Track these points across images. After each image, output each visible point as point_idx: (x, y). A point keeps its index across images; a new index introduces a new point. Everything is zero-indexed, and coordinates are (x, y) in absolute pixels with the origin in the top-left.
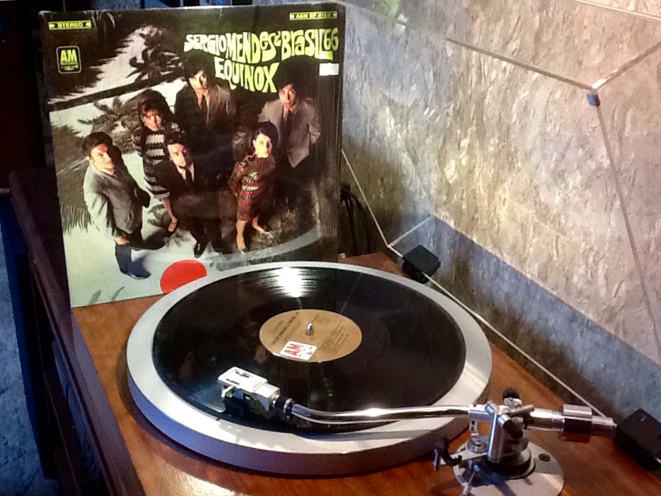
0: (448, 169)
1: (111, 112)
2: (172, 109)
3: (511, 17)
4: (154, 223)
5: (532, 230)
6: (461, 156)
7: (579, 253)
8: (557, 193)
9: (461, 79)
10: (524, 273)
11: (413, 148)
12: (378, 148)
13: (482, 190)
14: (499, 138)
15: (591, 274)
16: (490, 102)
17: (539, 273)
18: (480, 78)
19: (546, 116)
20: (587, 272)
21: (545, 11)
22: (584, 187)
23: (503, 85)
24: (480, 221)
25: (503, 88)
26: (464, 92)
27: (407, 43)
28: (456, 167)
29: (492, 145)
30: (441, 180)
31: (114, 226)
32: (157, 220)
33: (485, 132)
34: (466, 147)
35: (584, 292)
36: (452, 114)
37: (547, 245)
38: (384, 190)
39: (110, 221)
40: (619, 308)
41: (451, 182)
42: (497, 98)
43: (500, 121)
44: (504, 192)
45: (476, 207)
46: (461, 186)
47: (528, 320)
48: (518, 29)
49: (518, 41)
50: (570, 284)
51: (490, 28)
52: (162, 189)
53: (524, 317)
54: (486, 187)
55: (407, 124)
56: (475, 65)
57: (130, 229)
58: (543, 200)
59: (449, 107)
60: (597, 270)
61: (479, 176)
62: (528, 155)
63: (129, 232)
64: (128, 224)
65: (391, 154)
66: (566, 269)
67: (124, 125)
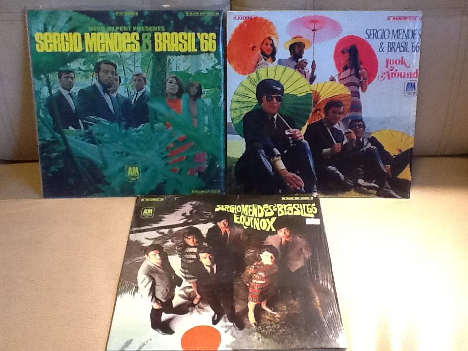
1: (166, 235)
4: (183, 297)
31: (154, 296)
32: (186, 296)
39: (151, 293)
52: (192, 277)
57: (165, 299)
63: (164, 301)
64: (163, 296)
67: (172, 241)
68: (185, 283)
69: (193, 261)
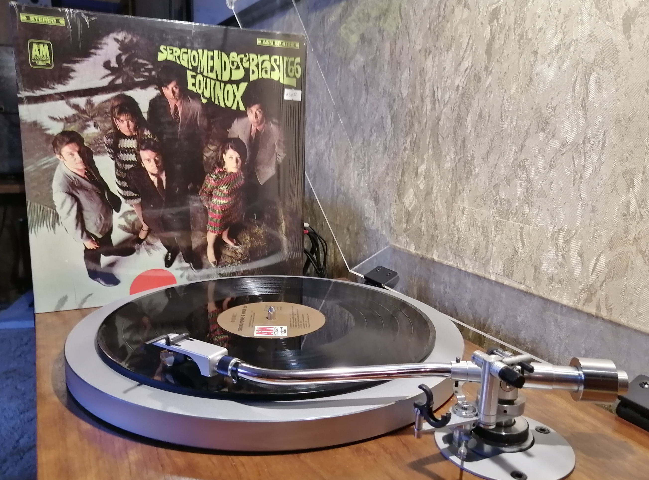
0: (407, 198)
1: (84, 112)
2: (145, 116)
3: (462, 40)
4: (125, 229)
5: (493, 229)
6: (418, 183)
7: (547, 238)
8: (518, 185)
9: (416, 113)
10: (487, 276)
11: (374, 190)
12: (344, 201)
13: (440, 207)
14: (456, 152)
15: (562, 255)
16: (445, 122)
17: (504, 271)
18: (434, 105)
19: (501, 114)
20: (557, 255)
21: (495, 20)
22: (547, 169)
23: (457, 103)
24: (439, 237)
25: (458, 104)
26: (420, 122)
27: (367, 100)
28: (415, 194)
29: (448, 162)
30: (401, 210)
31: (83, 229)
32: (128, 226)
33: (441, 152)
34: (424, 172)
35: (556, 278)
36: (408, 147)
37: (511, 239)
38: (350, 237)
39: (79, 224)
40: (599, 284)
41: (410, 209)
42: (450, 117)
43: (455, 137)
44: (463, 201)
45: (436, 224)
46: (421, 210)
47: (494, 322)
48: (469, 48)
49: (470, 59)
50: (539, 273)
51: (443, 58)
52: (133, 194)
53: (489, 321)
54: (444, 202)
55: (369, 170)
56: (429, 95)
57: (100, 233)
58: (503, 197)
59: (406, 141)
60: (569, 250)
61: (437, 195)
62: (486, 158)
63: (99, 236)
64: (98, 228)
65: (355, 202)
66: (533, 258)
67: (96, 126)
68: (125, 206)
69: (132, 166)
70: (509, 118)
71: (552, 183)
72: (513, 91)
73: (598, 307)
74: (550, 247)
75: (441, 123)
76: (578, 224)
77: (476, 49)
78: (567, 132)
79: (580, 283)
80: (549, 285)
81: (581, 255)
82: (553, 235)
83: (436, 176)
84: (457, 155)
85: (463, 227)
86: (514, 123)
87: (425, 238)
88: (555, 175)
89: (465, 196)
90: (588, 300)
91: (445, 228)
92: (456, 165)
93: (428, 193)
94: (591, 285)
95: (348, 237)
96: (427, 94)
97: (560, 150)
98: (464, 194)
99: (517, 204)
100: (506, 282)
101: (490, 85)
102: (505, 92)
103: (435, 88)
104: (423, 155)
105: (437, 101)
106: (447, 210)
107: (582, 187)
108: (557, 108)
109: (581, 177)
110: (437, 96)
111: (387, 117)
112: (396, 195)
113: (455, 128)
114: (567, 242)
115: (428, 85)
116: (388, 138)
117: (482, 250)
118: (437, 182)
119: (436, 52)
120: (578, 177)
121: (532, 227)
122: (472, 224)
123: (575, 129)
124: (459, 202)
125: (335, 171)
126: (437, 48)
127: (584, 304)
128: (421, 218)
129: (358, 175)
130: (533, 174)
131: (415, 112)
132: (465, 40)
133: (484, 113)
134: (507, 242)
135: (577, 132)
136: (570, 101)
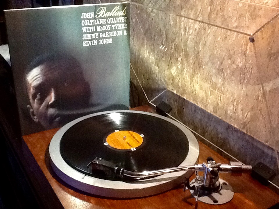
0: (172, 70)
5: (209, 93)
6: (178, 65)
7: (230, 101)
8: (220, 78)
10: (206, 110)
12: (141, 62)
13: (187, 78)
15: (235, 109)
16: (190, 42)
17: (213, 110)
19: (214, 47)
20: (233, 109)
21: (212, 5)
22: (231, 75)
23: (195, 35)
24: (187, 90)
26: (178, 39)
28: (176, 69)
29: (191, 60)
30: (170, 75)
33: (188, 54)
34: (180, 60)
35: (233, 117)
36: (173, 48)
40: (248, 122)
41: (174, 75)
42: (192, 41)
43: (194, 50)
44: (197, 78)
45: (185, 85)
46: (179, 77)
47: (209, 129)
48: (201, 13)
49: (201, 18)
50: (227, 114)
51: (189, 13)
53: (207, 128)
54: (189, 76)
55: (154, 52)
58: (214, 81)
59: (172, 45)
60: (238, 108)
61: (186, 72)
62: (207, 63)
66: (225, 108)
70: (217, 50)
71: (232, 81)
72: (219, 39)
73: (247, 131)
74: (231, 105)
75: (188, 42)
76: (241, 99)
77: (204, 14)
78: (239, 63)
79: (241, 121)
80: (230, 119)
81: (242, 110)
82: (232, 101)
83: (186, 64)
84: (195, 58)
85: (197, 89)
86: (219, 53)
87: (181, 90)
88: (234, 78)
89: (198, 76)
90: (244, 128)
91: (189, 87)
92: (195, 63)
93: (182, 71)
94: (245, 122)
95: (144, 79)
96: (182, 27)
97: (236, 69)
98: (198, 75)
99: (219, 85)
100: (214, 115)
101: (209, 33)
102: (216, 38)
103: (186, 26)
104: (180, 53)
105: (186, 32)
106: (191, 80)
107: (244, 85)
108: (236, 52)
109: (243, 81)
110: (187, 30)
111: (163, 31)
112: (167, 67)
113: (194, 46)
114: (237, 105)
115: (182, 23)
116: (164, 40)
117: (205, 100)
118: (186, 67)
119: (186, 9)
120: (242, 81)
121: (225, 96)
122: (201, 88)
123: (242, 63)
124: (196, 78)
125: (137, 47)
126: (186, 7)
127: (242, 129)
128: (179, 81)
129: (149, 52)
130: (226, 75)
131: (176, 33)
132: (199, 8)
133: (207, 44)
134: (215, 99)
135: (243, 64)
136: (240, 51)
